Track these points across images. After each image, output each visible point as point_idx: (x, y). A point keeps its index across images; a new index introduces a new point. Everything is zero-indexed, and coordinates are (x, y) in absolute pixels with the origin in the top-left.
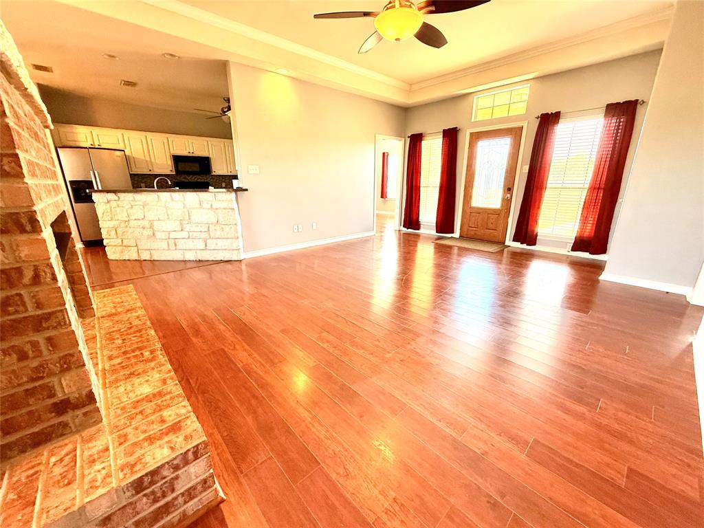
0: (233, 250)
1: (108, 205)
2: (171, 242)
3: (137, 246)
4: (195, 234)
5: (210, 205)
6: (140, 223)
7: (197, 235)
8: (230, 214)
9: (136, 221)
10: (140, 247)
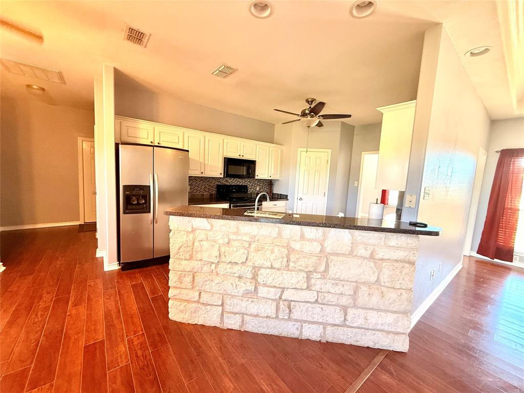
0: (397, 333)
1: (191, 236)
2: (284, 306)
3: (222, 305)
4: (328, 297)
5: (369, 252)
6: (236, 269)
7: (333, 299)
8: (405, 271)
9: (229, 265)
10: (227, 308)
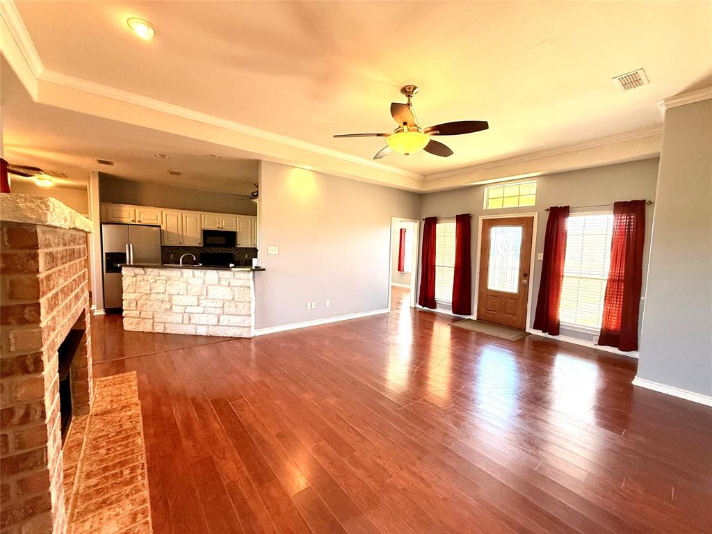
0: (245, 327)
1: (135, 278)
2: (186, 316)
3: (153, 318)
4: (210, 310)
5: (227, 283)
6: (160, 296)
7: (212, 310)
8: (246, 291)
9: (156, 295)
10: (156, 320)
